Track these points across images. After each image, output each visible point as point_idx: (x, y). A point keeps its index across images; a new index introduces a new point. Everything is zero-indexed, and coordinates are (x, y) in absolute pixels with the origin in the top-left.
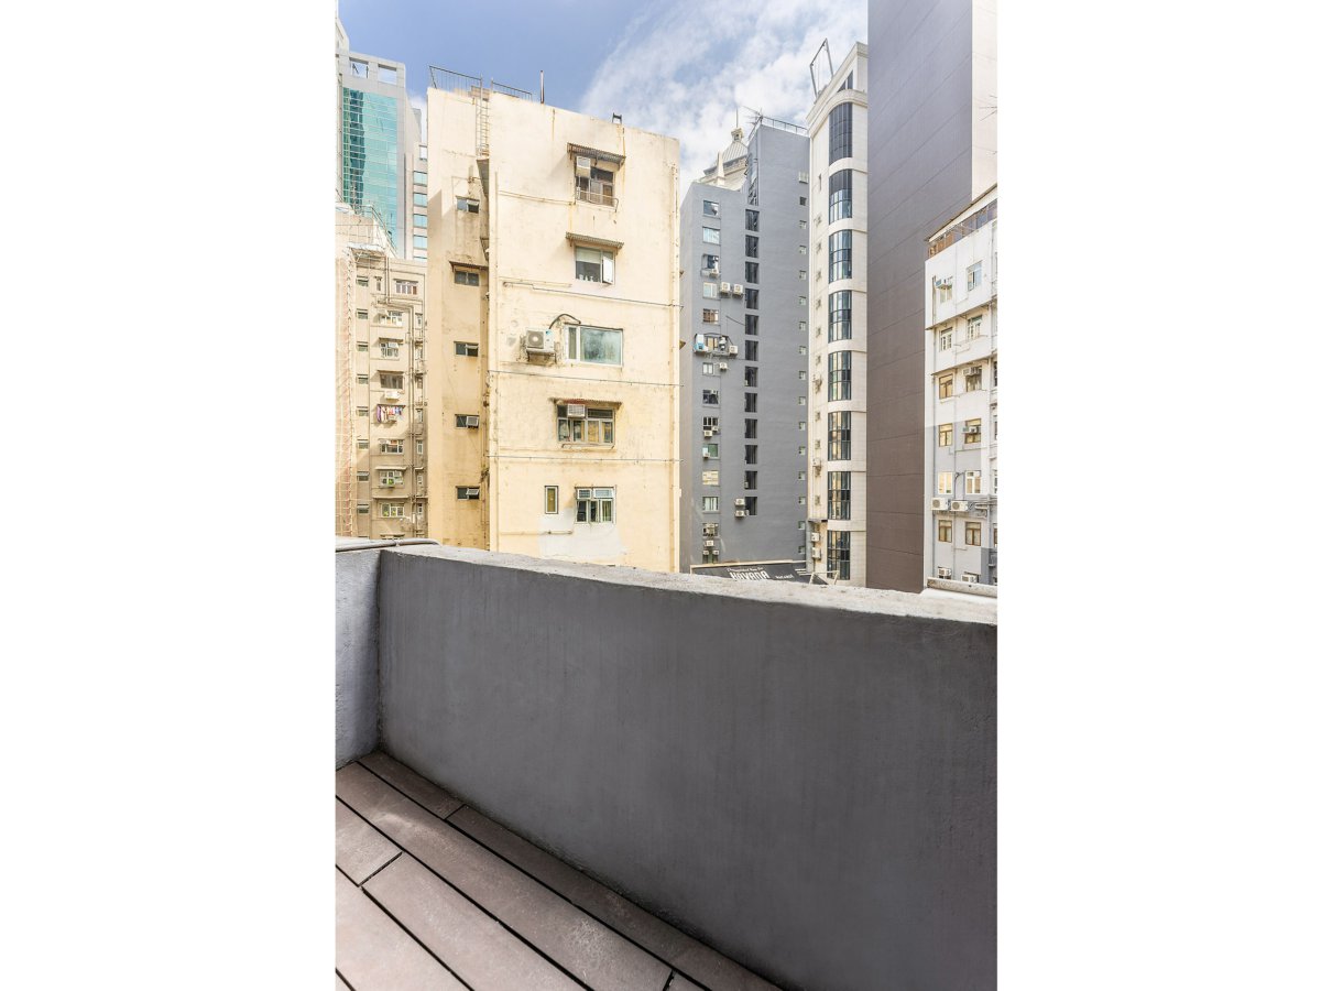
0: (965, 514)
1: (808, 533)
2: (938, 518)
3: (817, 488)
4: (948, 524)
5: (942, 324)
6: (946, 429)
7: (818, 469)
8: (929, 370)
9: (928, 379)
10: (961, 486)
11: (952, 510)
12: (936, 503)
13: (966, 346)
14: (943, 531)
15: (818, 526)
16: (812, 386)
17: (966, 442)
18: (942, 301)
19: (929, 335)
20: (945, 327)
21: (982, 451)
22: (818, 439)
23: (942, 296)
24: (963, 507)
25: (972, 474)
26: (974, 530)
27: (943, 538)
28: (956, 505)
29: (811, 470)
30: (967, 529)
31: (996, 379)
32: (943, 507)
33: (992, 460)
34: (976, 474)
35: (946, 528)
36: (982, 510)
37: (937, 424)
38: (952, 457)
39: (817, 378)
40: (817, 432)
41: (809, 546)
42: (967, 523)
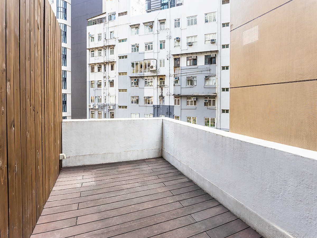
0: (98, 109)
2: (91, 110)
4: (94, 112)
5: (91, 49)
6: (93, 82)
8: (88, 63)
9: (88, 66)
10: (97, 102)
11: (94, 108)
12: (90, 106)
13: (97, 58)
14: (92, 114)
17: (98, 87)
18: (91, 41)
19: (88, 50)
20: (92, 50)
21: (102, 90)
23: (91, 40)
24: (97, 107)
25: (99, 97)
26: (100, 114)
27: (92, 117)
28: (95, 107)
30: (98, 114)
31: (105, 70)
32: (92, 107)
33: (104, 93)
34: (100, 97)
35: (93, 114)
36: (102, 108)
37: (90, 81)
38: (94, 91)
42: (98, 112)
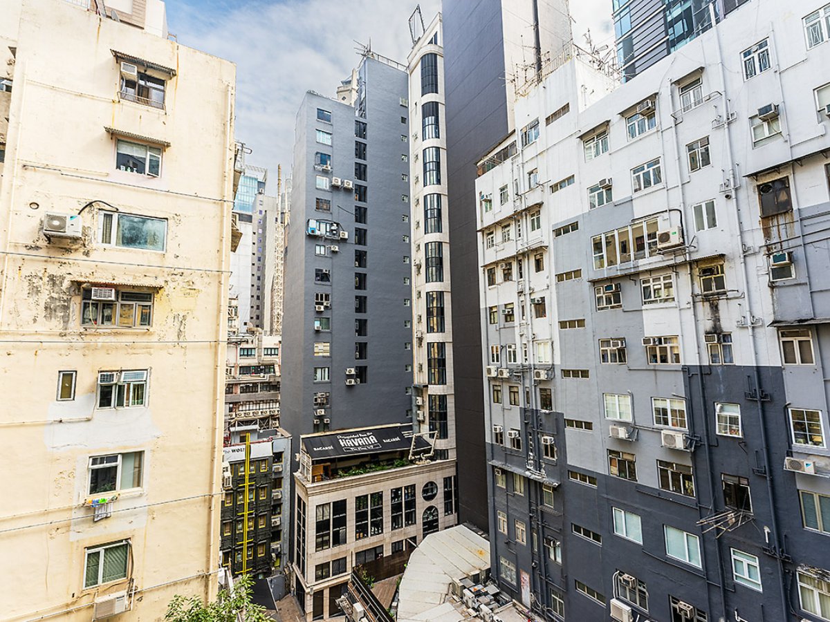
0: (508, 380)
1: (414, 398)
2: (492, 383)
3: (420, 356)
4: (499, 388)
5: (486, 228)
6: (494, 310)
7: (420, 340)
8: (481, 264)
9: (481, 270)
10: (505, 359)
11: (499, 376)
12: (489, 371)
13: (501, 246)
14: (495, 393)
15: (422, 391)
16: (414, 269)
17: (506, 321)
18: (486, 211)
19: (479, 234)
20: (488, 231)
21: (516, 328)
22: (420, 314)
23: (486, 208)
24: (506, 375)
25: (510, 347)
26: (514, 392)
27: (496, 401)
28: (502, 373)
29: (415, 341)
30: (510, 392)
31: (521, 273)
32: (494, 374)
33: (521, 336)
34: (513, 347)
35: (498, 391)
36: (518, 376)
37: (488, 306)
38: (498, 332)
39: (418, 262)
40: (419, 308)
41: (414, 409)
42: (510, 387)
